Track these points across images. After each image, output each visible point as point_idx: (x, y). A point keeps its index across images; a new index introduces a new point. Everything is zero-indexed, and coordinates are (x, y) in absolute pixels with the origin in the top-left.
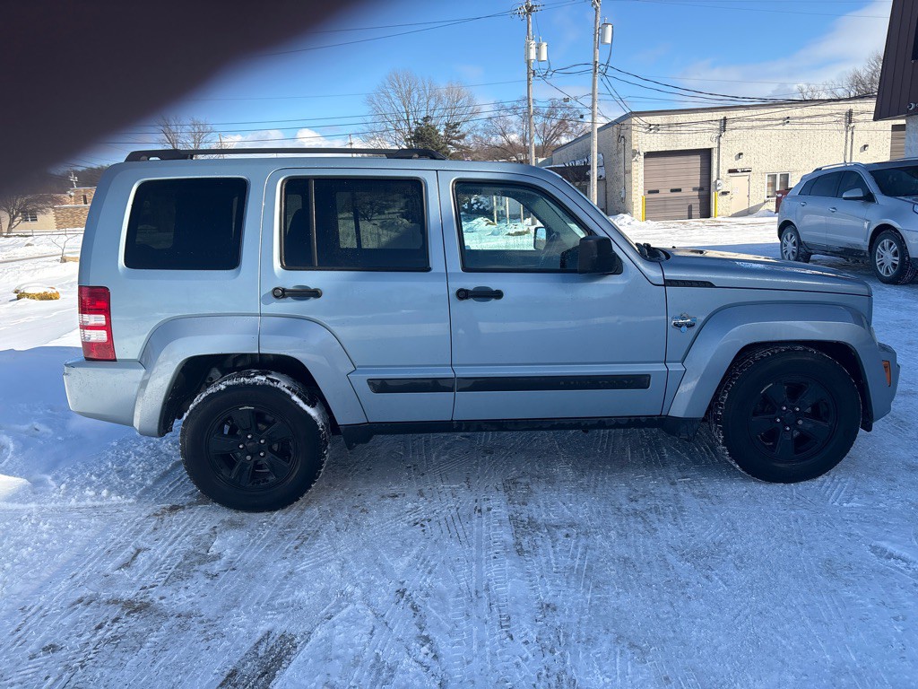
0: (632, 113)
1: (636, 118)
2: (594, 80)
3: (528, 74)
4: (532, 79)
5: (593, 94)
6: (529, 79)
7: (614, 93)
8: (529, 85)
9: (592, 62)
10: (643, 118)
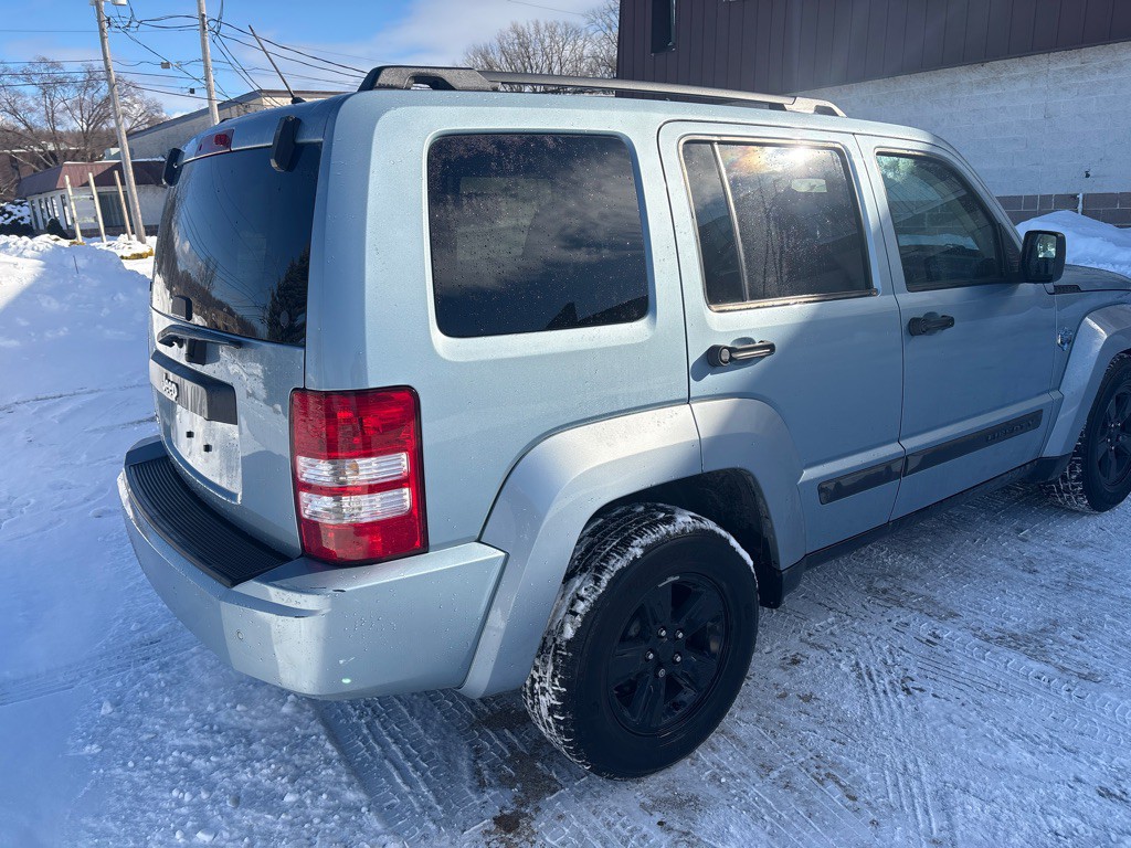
0: (261, 91)
1: (268, 99)
2: (204, 41)
3: (100, 22)
4: (106, 30)
5: (205, 60)
6: (102, 30)
7: (232, 61)
8: (103, 39)
9: (196, 14)
10: (277, 99)
